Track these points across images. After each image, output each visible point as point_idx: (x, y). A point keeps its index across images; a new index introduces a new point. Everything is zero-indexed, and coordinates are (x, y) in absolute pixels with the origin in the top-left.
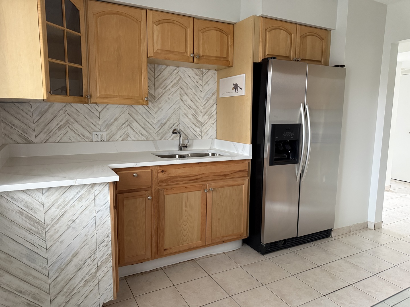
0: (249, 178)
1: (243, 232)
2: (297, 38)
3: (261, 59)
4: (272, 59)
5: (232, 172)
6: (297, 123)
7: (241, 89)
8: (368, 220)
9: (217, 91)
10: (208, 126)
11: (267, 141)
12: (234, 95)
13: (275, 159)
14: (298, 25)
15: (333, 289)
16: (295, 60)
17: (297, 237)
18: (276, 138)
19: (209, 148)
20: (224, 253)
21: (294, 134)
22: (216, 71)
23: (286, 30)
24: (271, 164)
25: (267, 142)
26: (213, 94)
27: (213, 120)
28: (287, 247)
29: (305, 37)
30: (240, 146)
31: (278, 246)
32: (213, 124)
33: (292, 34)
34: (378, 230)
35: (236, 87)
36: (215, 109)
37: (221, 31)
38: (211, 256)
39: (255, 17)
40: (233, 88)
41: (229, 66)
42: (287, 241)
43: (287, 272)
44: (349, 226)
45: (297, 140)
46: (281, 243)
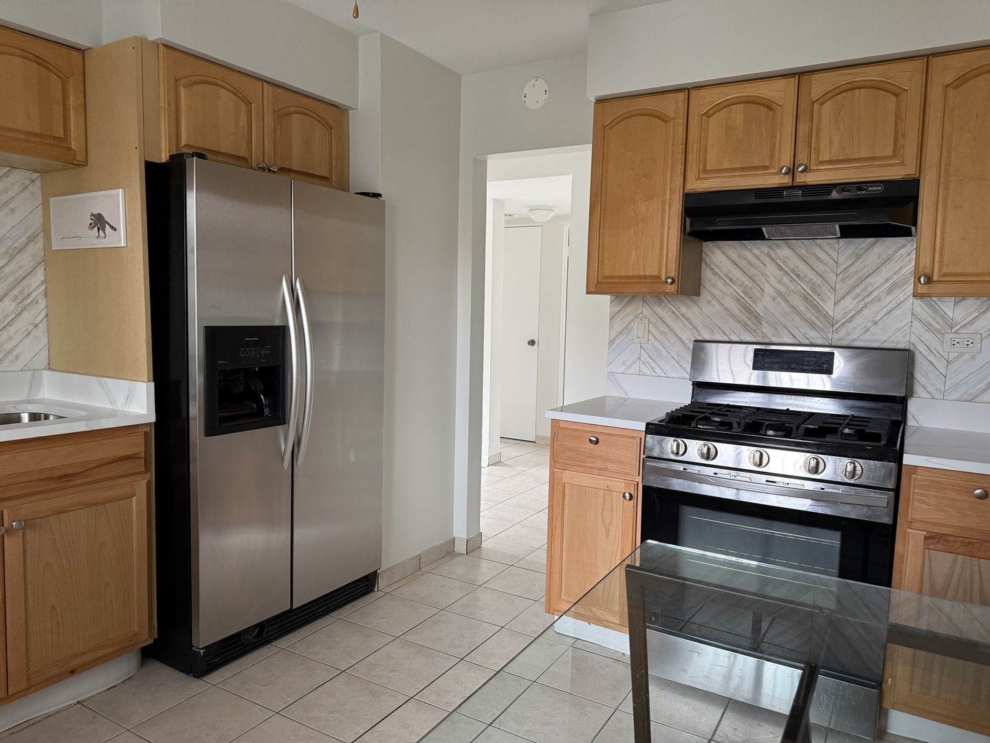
0: (151, 475)
1: (136, 629)
2: (266, 114)
3: (168, 155)
4: (193, 157)
5: (90, 466)
6: (277, 323)
7: (115, 229)
8: (455, 535)
9: (43, 231)
10: (16, 332)
11: (194, 372)
12: (95, 244)
13: (220, 418)
14: (265, 84)
15: (372, 720)
16: (264, 169)
17: (291, 611)
18: (219, 362)
19: (24, 397)
20: (78, 702)
21: (268, 352)
22: (36, 175)
23: (235, 92)
24: (211, 430)
25: (194, 374)
26: (31, 239)
27: (38, 312)
28: (268, 641)
29: (286, 115)
30: (119, 387)
31: (243, 644)
32: (36, 326)
33: (251, 104)
34: (475, 554)
35: (99, 222)
36: (39, 282)
37: (40, 61)
38: (33, 723)
39: (142, 42)
40: (91, 224)
41: (75, 162)
42: (266, 626)
43: (261, 710)
44: (416, 556)
45: (279, 366)
46: (251, 635)
